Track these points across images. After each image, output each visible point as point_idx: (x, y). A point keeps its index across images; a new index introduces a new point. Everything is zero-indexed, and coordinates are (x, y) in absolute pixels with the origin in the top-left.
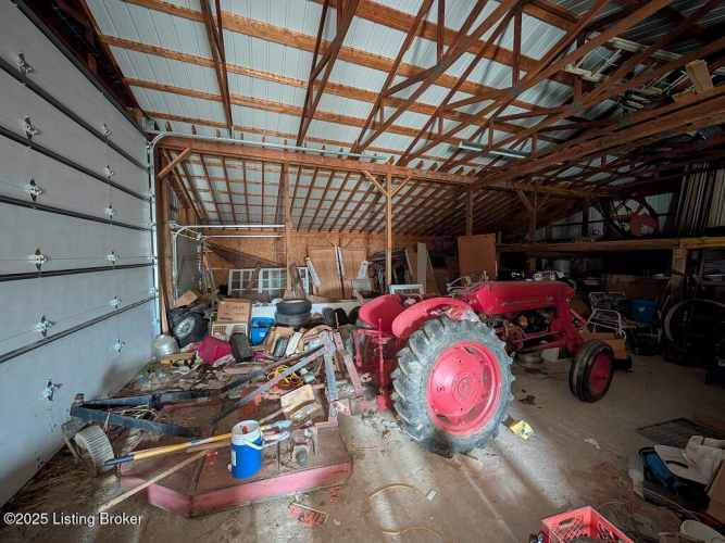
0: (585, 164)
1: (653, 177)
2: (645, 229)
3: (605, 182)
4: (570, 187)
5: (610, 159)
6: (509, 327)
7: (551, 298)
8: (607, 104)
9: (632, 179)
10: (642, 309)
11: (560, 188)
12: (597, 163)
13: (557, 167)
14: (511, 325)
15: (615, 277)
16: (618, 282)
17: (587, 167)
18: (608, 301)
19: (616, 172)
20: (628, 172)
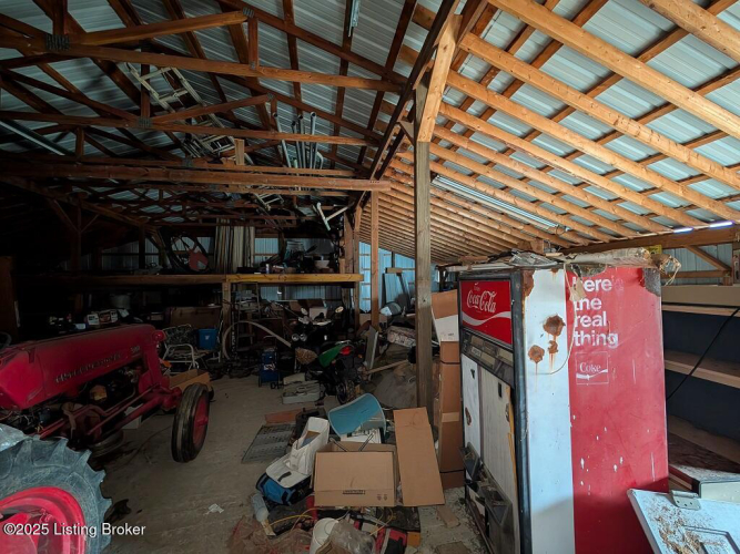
0: (141, 191)
1: (197, 221)
2: (201, 265)
3: (160, 216)
4: (125, 212)
5: (166, 195)
6: (73, 413)
7: (137, 349)
8: (164, 139)
9: (182, 219)
10: (207, 338)
11: (113, 210)
12: (153, 194)
13: (111, 184)
14: (78, 406)
15: (179, 309)
16: (181, 314)
17: (143, 196)
18: (180, 335)
19: (169, 209)
20: (180, 212)
